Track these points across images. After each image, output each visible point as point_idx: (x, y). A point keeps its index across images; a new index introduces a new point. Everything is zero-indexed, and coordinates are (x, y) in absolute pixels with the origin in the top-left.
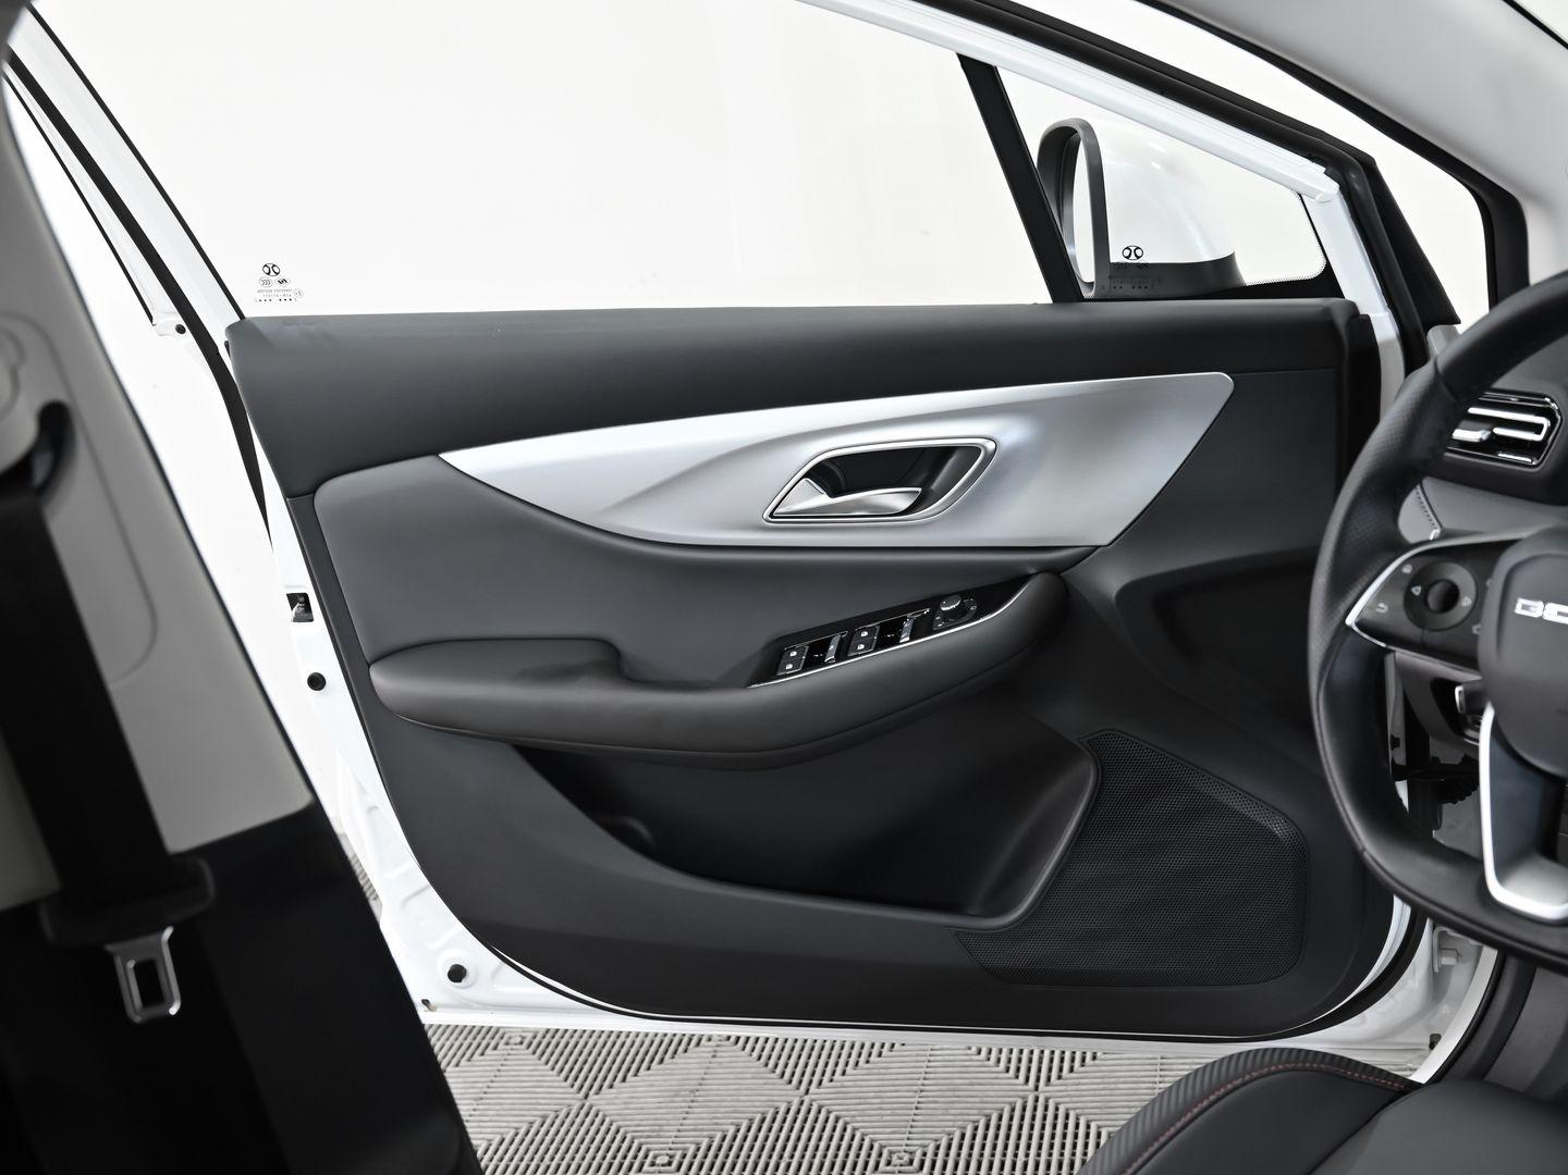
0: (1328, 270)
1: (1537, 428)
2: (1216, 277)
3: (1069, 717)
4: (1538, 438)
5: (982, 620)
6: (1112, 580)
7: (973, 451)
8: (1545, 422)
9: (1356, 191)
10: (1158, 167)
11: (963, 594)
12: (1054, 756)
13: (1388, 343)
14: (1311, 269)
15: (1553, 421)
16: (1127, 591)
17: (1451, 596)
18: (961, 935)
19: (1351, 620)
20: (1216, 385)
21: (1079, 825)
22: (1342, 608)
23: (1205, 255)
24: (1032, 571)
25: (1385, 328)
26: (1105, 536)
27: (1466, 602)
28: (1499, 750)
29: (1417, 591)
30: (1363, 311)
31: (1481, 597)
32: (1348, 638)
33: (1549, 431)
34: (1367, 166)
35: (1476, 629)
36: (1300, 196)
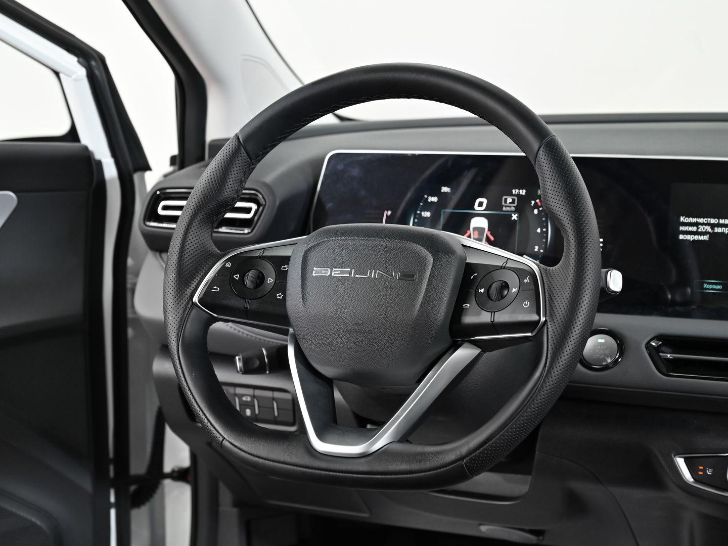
1: (248, 210)
4: (249, 216)
8: (254, 207)
9: (96, 75)
13: (112, 180)
14: (62, 129)
15: (260, 204)
17: (261, 279)
19: (195, 299)
20: (6, 201)
22: (189, 292)
25: (110, 171)
27: (270, 280)
29: (237, 277)
30: (98, 157)
31: (282, 277)
32: (194, 311)
33: (257, 211)
34: (102, 59)
35: (280, 296)
36: (57, 74)
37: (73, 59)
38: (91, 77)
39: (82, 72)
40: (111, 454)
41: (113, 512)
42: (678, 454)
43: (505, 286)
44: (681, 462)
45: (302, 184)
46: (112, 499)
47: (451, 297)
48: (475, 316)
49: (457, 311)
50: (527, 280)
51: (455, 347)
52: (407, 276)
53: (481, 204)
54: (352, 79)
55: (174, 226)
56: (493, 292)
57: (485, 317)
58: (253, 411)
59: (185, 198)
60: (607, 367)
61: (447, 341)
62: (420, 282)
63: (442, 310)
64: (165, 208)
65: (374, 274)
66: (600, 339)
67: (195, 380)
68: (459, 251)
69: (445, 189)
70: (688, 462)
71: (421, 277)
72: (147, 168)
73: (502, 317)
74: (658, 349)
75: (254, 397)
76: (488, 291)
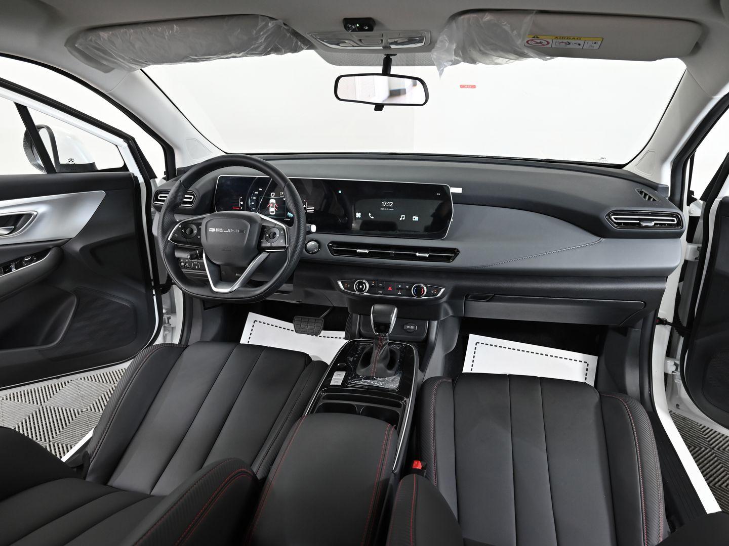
0: (125, 164)
1: (191, 198)
2: (91, 167)
3: (67, 285)
4: (191, 200)
5: (38, 262)
6: (77, 247)
7: (30, 215)
8: (193, 197)
10: (70, 138)
11: (31, 255)
12: (63, 296)
13: (142, 183)
14: (121, 165)
15: (194, 196)
16: (82, 249)
17: (192, 231)
18: (40, 351)
19: (169, 239)
20: (101, 194)
21: (73, 314)
22: (166, 236)
23: (87, 162)
24: (51, 247)
25: (141, 180)
26: (73, 235)
27: (195, 232)
28: (208, 262)
29: (183, 231)
30: (135, 175)
31: (199, 230)
32: (169, 243)
33: (194, 199)
34: (133, 139)
35: (199, 237)
36: (117, 146)
37: (122, 140)
38: (129, 146)
39: (126, 145)
40: (152, 278)
41: (155, 297)
42: (339, 280)
43: (275, 234)
44: (340, 283)
45: (210, 187)
46: (154, 293)
47: (257, 238)
48: (265, 244)
49: (259, 243)
50: (282, 232)
51: (260, 253)
52: (241, 231)
53: (273, 195)
54: (220, 160)
55: (163, 203)
56: (271, 236)
57: (268, 245)
58: (198, 267)
59: (168, 194)
60: (315, 253)
61: (257, 252)
62: (246, 233)
63: (254, 242)
64: (161, 197)
65: (230, 231)
66: (312, 243)
67: (171, 268)
68: (259, 221)
69: (260, 189)
70: (342, 282)
71: (246, 232)
72: (156, 177)
73: (274, 245)
74: (332, 246)
75: (198, 262)
76: (269, 236)
